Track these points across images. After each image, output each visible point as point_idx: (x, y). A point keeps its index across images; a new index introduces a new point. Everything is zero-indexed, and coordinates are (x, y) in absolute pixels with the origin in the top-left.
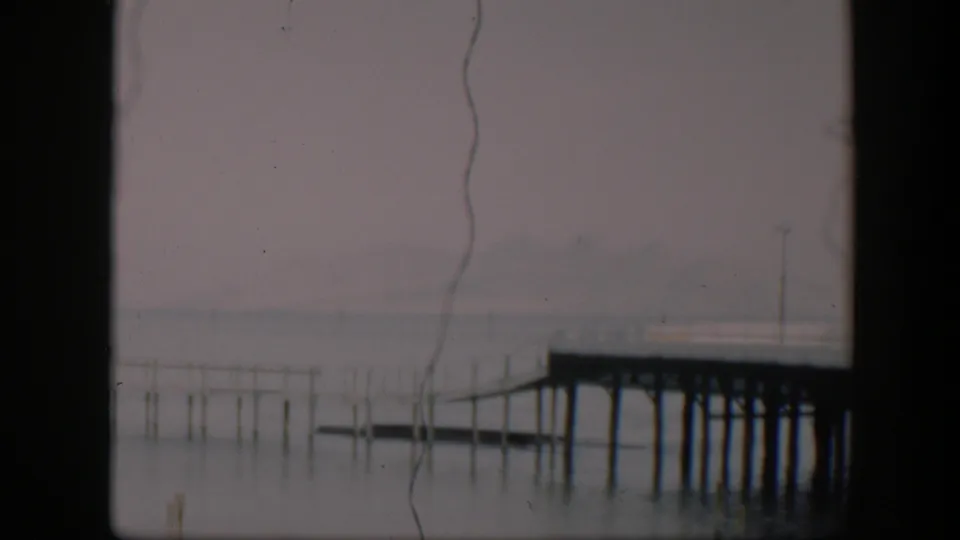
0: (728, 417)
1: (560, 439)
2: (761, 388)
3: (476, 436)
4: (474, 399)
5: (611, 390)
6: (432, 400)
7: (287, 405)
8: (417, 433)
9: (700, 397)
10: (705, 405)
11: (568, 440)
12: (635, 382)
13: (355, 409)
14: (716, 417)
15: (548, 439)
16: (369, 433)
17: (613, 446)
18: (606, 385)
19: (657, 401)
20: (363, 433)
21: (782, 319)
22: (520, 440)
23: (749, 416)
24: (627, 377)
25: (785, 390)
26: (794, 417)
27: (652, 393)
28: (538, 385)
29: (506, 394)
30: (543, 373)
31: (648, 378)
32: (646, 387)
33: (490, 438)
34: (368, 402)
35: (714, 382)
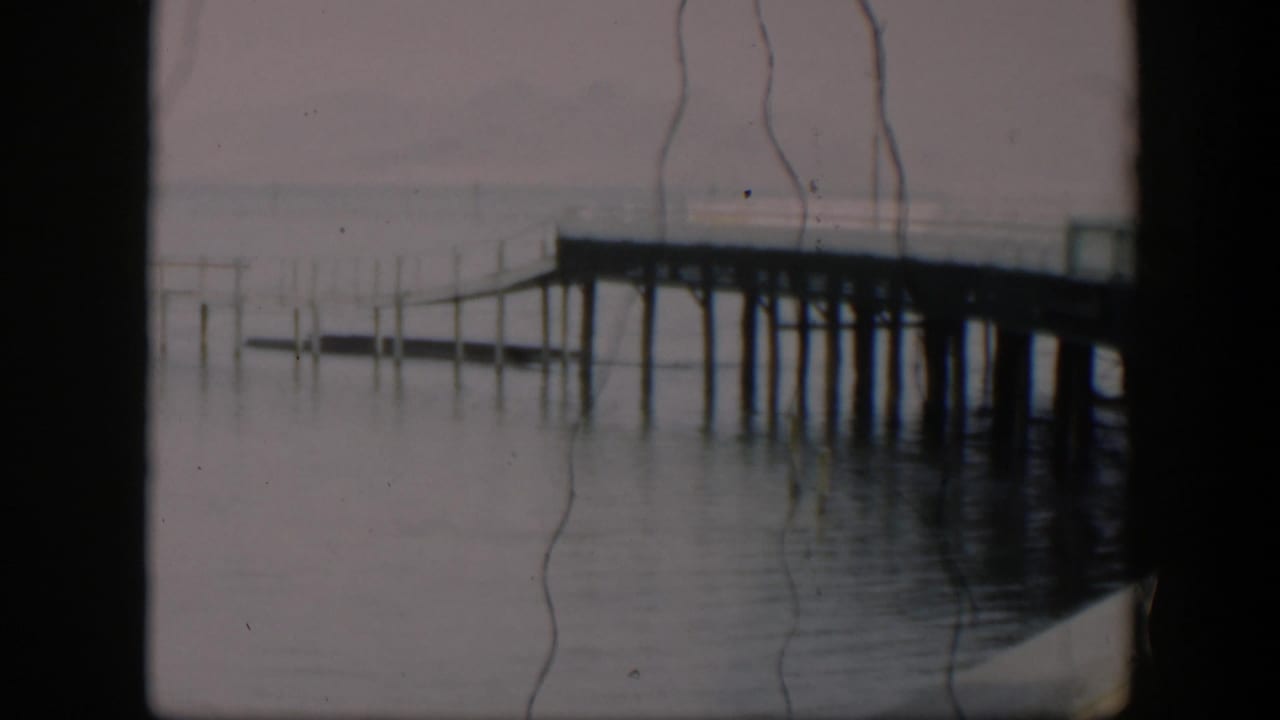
0: (804, 327)
1: (574, 355)
2: (848, 287)
3: (460, 352)
4: (457, 300)
5: (642, 289)
6: (399, 303)
7: (204, 311)
8: (380, 346)
9: (765, 300)
10: (772, 311)
11: (585, 357)
12: (675, 279)
13: (296, 315)
14: (787, 327)
15: (557, 354)
16: (316, 344)
17: (648, 365)
18: (636, 281)
19: (707, 304)
20: (308, 346)
21: (875, 195)
22: (520, 356)
23: (833, 327)
24: (663, 271)
25: (882, 291)
26: (896, 328)
27: (700, 294)
28: (543, 281)
29: (499, 293)
30: (549, 266)
31: (692, 272)
32: (692, 286)
33: (479, 353)
34: (313, 305)
35: (784, 280)
